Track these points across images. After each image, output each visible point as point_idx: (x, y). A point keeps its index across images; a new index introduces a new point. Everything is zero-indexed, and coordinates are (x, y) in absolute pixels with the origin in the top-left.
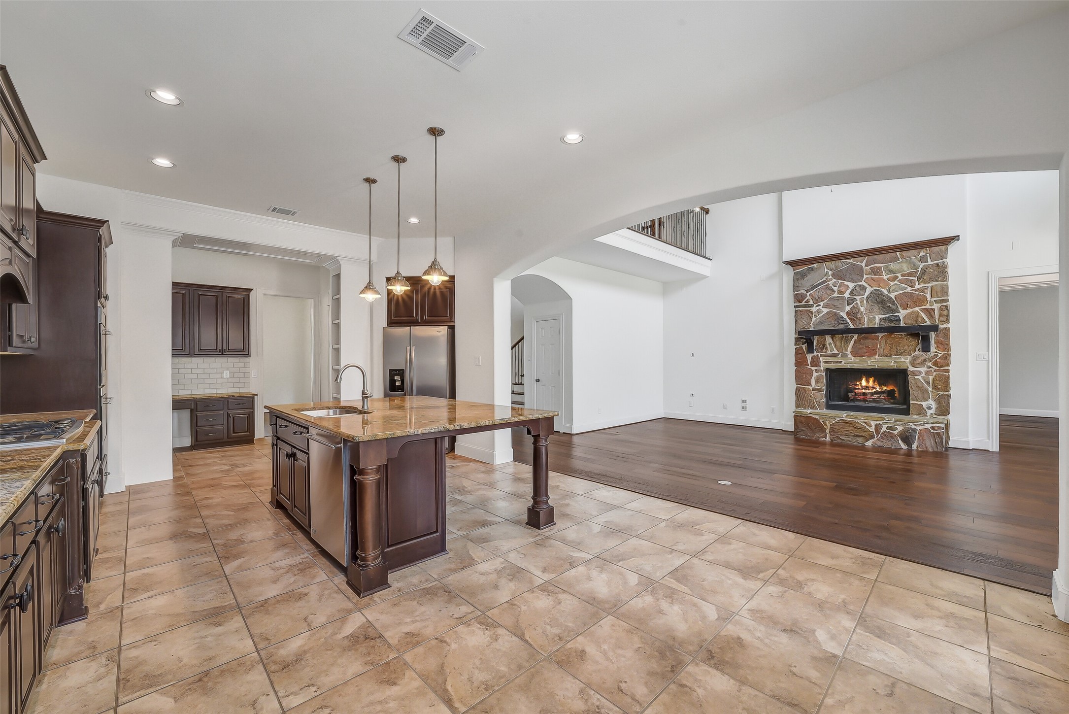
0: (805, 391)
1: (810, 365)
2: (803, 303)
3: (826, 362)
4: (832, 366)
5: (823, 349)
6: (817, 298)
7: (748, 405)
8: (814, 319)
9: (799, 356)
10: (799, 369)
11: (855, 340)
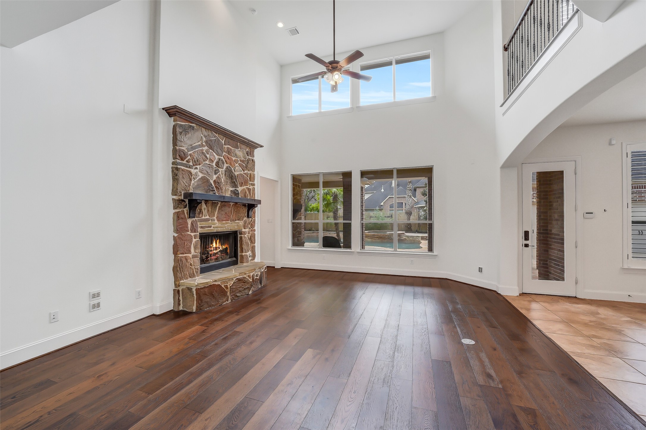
0: (187, 260)
1: (190, 231)
2: (185, 162)
3: (202, 227)
4: (206, 230)
5: (200, 214)
6: (196, 161)
7: (101, 300)
8: (193, 182)
9: (180, 221)
10: (181, 236)
11: (219, 207)
